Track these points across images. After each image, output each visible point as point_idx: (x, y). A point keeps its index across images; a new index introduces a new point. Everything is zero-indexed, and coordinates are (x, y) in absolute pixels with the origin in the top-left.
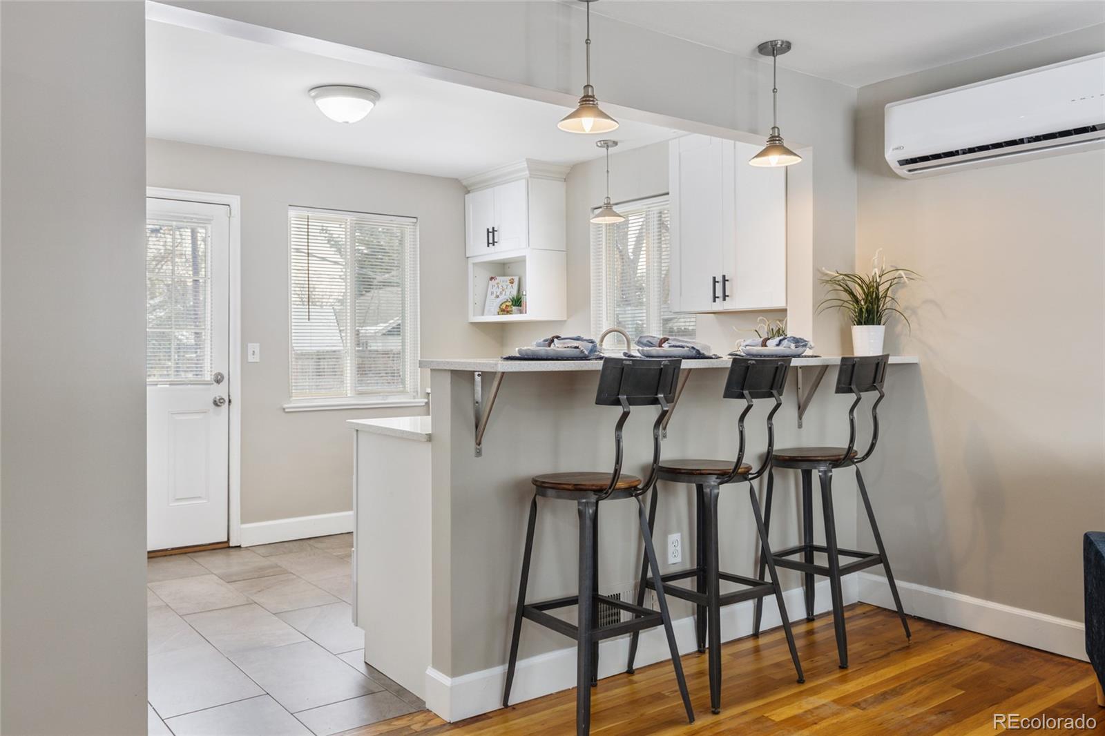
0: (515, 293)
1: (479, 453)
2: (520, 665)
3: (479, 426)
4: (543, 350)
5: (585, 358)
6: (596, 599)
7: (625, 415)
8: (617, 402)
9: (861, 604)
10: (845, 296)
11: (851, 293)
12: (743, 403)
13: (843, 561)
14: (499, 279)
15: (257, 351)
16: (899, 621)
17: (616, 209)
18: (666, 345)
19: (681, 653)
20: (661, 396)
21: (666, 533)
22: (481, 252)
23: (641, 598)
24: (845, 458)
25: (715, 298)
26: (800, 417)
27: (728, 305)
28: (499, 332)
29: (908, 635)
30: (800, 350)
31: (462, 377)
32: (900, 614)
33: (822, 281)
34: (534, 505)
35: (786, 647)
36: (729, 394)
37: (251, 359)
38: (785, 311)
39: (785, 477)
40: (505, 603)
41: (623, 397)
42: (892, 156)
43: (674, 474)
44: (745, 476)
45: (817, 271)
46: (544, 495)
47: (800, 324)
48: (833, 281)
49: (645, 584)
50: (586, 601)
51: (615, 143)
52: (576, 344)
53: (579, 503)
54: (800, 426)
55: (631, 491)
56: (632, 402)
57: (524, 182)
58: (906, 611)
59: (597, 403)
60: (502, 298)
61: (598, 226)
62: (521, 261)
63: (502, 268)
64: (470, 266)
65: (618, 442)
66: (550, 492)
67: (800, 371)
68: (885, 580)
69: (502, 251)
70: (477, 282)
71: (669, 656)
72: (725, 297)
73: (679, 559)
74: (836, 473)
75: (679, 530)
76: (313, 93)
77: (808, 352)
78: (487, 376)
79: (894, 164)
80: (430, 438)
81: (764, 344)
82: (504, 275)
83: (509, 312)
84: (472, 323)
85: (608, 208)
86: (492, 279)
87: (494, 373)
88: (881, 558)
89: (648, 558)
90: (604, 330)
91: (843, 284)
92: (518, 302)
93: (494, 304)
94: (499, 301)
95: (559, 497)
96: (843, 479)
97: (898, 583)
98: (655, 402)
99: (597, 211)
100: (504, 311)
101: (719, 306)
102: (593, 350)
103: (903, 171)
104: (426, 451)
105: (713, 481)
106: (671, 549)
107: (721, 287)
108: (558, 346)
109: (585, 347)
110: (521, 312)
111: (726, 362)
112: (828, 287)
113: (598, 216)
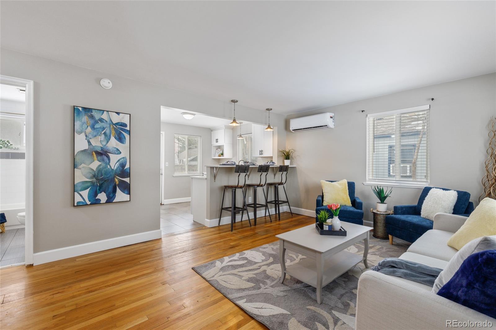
0: (222, 152)
1: (215, 181)
2: (221, 218)
3: (215, 177)
4: (226, 164)
5: (234, 165)
6: (235, 208)
7: (240, 174)
8: (238, 172)
9: (286, 212)
10: (284, 155)
11: (284, 154)
12: (261, 173)
13: (280, 202)
14: (218, 149)
15: (168, 164)
16: (291, 214)
17: (242, 136)
18: (248, 163)
19: (250, 219)
20: (246, 171)
21: (249, 197)
22: (215, 144)
23: (244, 207)
24: (281, 184)
25: (260, 154)
26: (275, 177)
27: (262, 156)
28: (219, 160)
29: (292, 215)
30: (273, 164)
31: (212, 168)
32: (291, 213)
33: (279, 151)
34: (224, 190)
35: (269, 218)
36: (258, 171)
37: (166, 166)
38: (272, 157)
39: (271, 188)
40: (219, 208)
41: (239, 171)
42: (291, 129)
43: (249, 186)
44: (262, 186)
45: (278, 150)
46: (226, 188)
47: (275, 160)
48: (281, 151)
49: (244, 205)
50: (233, 208)
51: (242, 123)
52: (232, 162)
53: (232, 189)
54: (274, 178)
55: (241, 187)
56: (241, 172)
57: (223, 130)
58: (292, 212)
59: (235, 172)
60: (219, 153)
61: (239, 139)
62: (223, 146)
63: (219, 147)
64: (212, 147)
65: (238, 179)
66: (227, 188)
67: (275, 168)
68: (289, 207)
69: (219, 144)
70: (214, 150)
71: (248, 219)
72: (262, 154)
73: (251, 202)
74: (279, 186)
75: (251, 196)
76: (182, 114)
77: (275, 165)
78: (216, 168)
79: (292, 131)
80: (206, 179)
81: (267, 163)
82: (219, 148)
83: (220, 156)
84: (213, 159)
85: (241, 136)
86: (217, 149)
87: (218, 167)
88: (288, 202)
89: (244, 202)
90: (240, 160)
91: (283, 152)
92: (222, 154)
93: (217, 155)
94: (218, 154)
95: (228, 188)
96: (280, 188)
97: (291, 207)
98: (245, 172)
99: (239, 136)
100: (219, 156)
101: (261, 156)
102: (235, 164)
103: (293, 131)
104: (206, 181)
105: (256, 187)
106: (249, 200)
107: (261, 152)
108: (229, 163)
109: (233, 163)
110: (223, 156)
111: (258, 166)
112: (281, 152)
113: (239, 137)
